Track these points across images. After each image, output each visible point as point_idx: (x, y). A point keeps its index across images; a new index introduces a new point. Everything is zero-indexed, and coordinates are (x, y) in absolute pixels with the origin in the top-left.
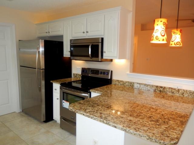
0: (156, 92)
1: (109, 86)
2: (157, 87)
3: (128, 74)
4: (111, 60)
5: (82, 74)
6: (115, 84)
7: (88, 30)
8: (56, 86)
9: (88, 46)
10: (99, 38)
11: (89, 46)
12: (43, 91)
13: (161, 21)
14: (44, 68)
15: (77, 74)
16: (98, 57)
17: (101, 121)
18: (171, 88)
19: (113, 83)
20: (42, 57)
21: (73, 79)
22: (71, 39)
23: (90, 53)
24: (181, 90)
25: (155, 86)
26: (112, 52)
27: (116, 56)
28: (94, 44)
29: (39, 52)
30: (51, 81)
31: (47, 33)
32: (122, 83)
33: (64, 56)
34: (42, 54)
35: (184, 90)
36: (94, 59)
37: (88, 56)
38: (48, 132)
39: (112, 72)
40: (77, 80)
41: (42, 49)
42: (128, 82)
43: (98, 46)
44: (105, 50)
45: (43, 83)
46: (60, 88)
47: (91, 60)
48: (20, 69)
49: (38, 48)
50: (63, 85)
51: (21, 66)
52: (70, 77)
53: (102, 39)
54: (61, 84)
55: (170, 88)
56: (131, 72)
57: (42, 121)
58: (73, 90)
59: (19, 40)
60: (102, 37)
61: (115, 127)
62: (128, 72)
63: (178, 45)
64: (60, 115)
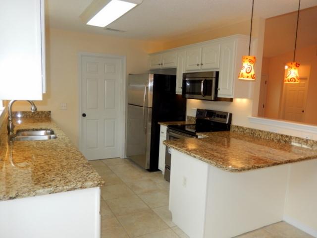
0: (280, 142)
1: (226, 133)
2: (282, 136)
3: (249, 118)
4: (231, 100)
5: (196, 117)
6: (234, 131)
7: (203, 63)
8: (164, 128)
9: (200, 82)
10: (213, 72)
11: (201, 80)
12: (149, 133)
13: (247, 59)
14: (151, 107)
15: (191, 117)
16: (210, 94)
17: (185, 152)
18: (298, 138)
19: (232, 129)
20: (150, 95)
21: (187, 122)
22: (185, 72)
23: (202, 90)
24: (310, 140)
25: (279, 135)
26: (226, 89)
27: (231, 94)
28: (207, 79)
29: (147, 88)
30: (159, 123)
31: (159, 64)
32: (241, 130)
33: (177, 93)
34: (151, 90)
35: (313, 141)
36: (207, 97)
37: (199, 94)
38: (150, 180)
39: (231, 115)
40: (191, 123)
41: (151, 84)
42: (249, 128)
43: (211, 81)
44: (220, 86)
45: (150, 124)
46: (167, 131)
47: (204, 98)
48: (128, 108)
49: (147, 83)
50: (171, 128)
51: (129, 104)
52: (184, 120)
53: (217, 73)
54: (168, 126)
55: (296, 138)
56: (255, 117)
57: (146, 168)
58: (179, 133)
59: (130, 74)
60: (217, 71)
61: (195, 157)
62: (250, 116)
63: (292, 81)
64: (165, 163)
